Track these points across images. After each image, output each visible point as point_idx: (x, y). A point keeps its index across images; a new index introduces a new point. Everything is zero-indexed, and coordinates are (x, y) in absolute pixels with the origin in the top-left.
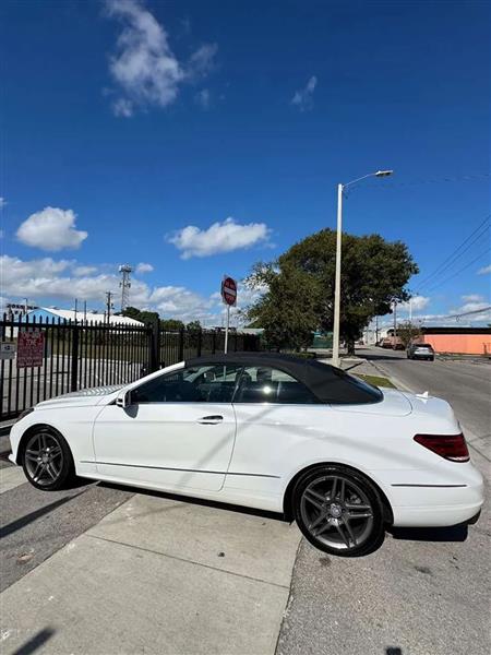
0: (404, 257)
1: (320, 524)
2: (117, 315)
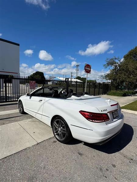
1: (57, 132)
2: (75, 79)
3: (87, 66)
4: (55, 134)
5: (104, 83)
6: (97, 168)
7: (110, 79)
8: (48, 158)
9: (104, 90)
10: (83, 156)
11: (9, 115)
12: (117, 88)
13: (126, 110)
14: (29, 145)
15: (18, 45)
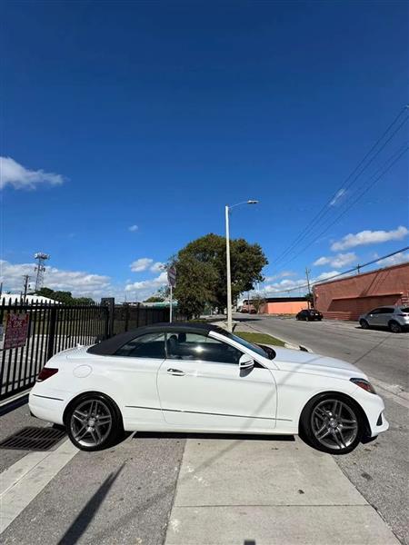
0: (259, 253)
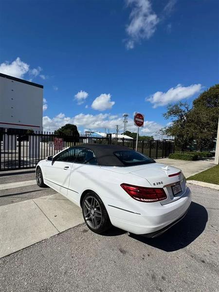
1: (89, 216)
2: (122, 134)
3: (138, 116)
4: (86, 218)
5: (165, 140)
6: (148, 274)
7: (173, 135)
8: (72, 257)
9: (164, 151)
10: (127, 255)
11: (22, 188)
12: (184, 148)
13: (196, 181)
14: (45, 235)
15: (42, 87)
